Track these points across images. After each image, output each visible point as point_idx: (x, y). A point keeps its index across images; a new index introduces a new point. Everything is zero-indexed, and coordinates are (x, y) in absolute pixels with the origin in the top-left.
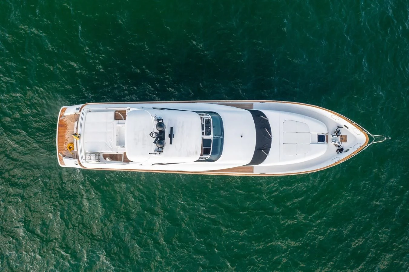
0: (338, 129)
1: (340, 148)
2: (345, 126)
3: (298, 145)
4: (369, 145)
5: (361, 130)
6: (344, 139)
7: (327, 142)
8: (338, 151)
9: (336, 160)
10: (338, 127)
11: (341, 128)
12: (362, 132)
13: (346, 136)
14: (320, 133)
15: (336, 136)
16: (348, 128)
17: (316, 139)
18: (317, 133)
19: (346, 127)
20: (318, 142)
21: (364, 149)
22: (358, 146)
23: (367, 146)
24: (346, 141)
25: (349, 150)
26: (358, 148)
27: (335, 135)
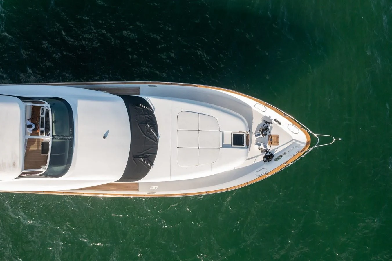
0: (265, 125)
1: (268, 154)
2: (275, 120)
3: (199, 149)
4: (312, 149)
5: (299, 127)
6: (274, 140)
7: (248, 145)
8: (265, 159)
9: (261, 173)
10: (266, 122)
11: (270, 123)
12: (300, 129)
13: (277, 137)
14: (237, 132)
15: (261, 136)
16: (280, 124)
17: (229, 141)
18: (231, 132)
19: (278, 122)
20: (233, 145)
21: (303, 156)
22: (295, 152)
23: (308, 152)
24: (277, 143)
25: (281, 157)
26: (295, 155)
27: (259, 135)
